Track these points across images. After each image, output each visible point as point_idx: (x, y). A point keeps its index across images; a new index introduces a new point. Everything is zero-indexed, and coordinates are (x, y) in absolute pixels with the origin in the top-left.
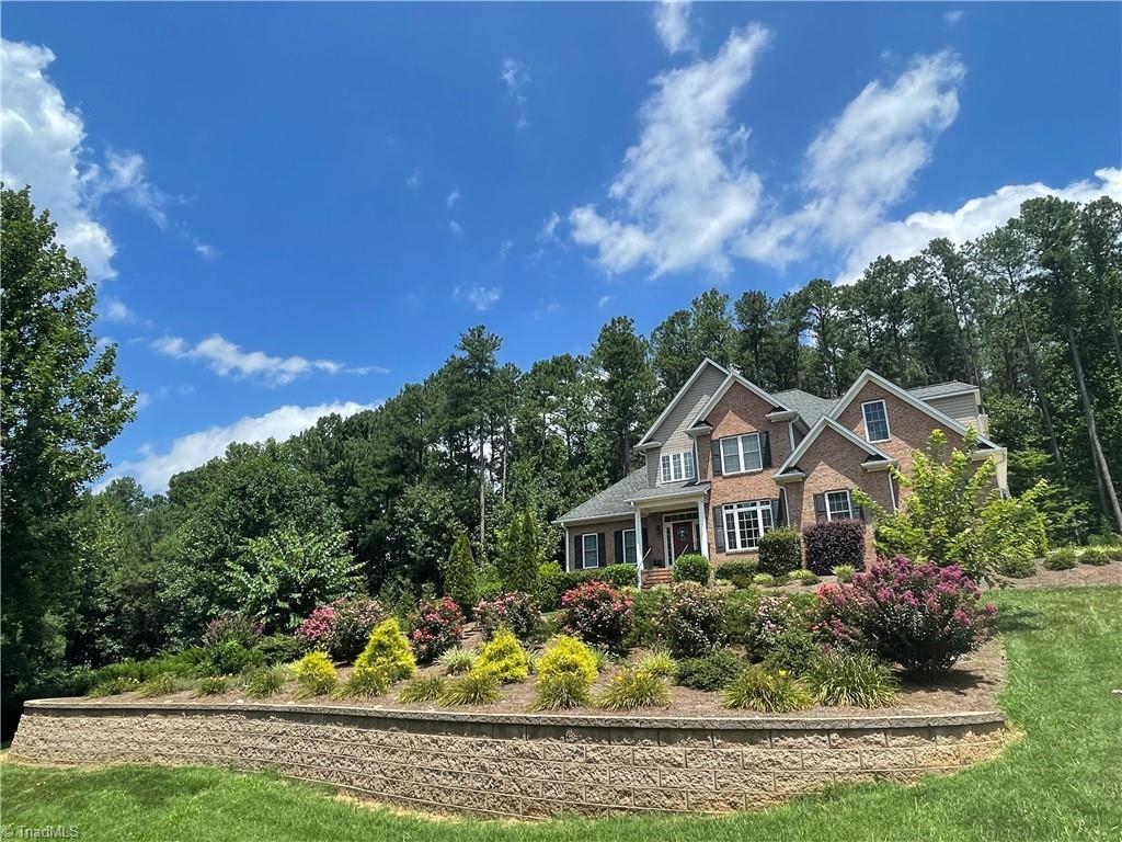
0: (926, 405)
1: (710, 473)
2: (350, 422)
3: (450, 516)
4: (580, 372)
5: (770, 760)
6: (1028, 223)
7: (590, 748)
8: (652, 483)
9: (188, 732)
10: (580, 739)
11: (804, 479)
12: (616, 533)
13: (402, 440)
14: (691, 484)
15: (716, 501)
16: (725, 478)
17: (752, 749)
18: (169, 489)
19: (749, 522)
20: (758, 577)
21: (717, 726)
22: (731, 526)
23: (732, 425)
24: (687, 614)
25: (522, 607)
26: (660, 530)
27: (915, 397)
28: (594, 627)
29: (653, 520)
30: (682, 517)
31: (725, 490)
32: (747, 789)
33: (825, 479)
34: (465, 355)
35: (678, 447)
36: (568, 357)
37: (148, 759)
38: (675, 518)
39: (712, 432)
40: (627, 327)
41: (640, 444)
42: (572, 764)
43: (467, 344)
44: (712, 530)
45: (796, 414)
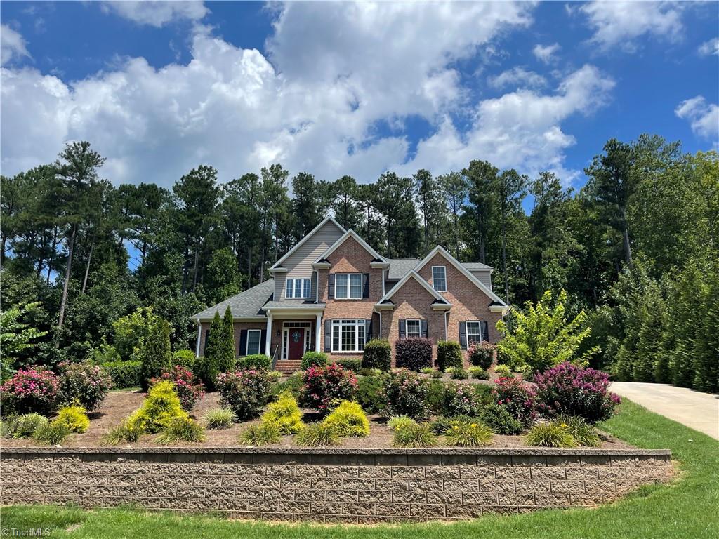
0: (470, 273)
1: (326, 296)
5: (612, 474)
8: (277, 297)
10: (489, 464)
11: (394, 309)
12: (242, 331)
14: (309, 302)
15: (328, 316)
16: (336, 301)
17: (601, 468)
19: (348, 332)
22: (336, 334)
23: (345, 266)
26: (280, 332)
27: (464, 268)
30: (297, 325)
31: (335, 309)
33: (406, 311)
38: (292, 325)
39: (330, 268)
41: (272, 268)
42: (486, 480)
43: (71, 155)
44: (323, 336)
45: (389, 266)
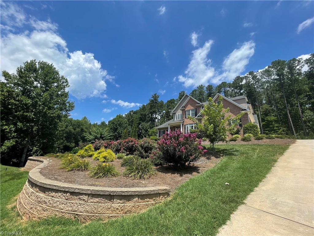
1: (184, 118)
2: (135, 112)
8: (174, 121)
11: (202, 118)
12: (167, 130)
14: (181, 120)
15: (185, 124)
16: (187, 119)
18: (108, 123)
19: (191, 128)
23: (190, 107)
29: (173, 128)
31: (187, 121)
34: (153, 99)
35: (179, 113)
36: (173, 99)
39: (185, 109)
40: (184, 93)
43: (153, 97)
44: (184, 130)
45: (202, 105)
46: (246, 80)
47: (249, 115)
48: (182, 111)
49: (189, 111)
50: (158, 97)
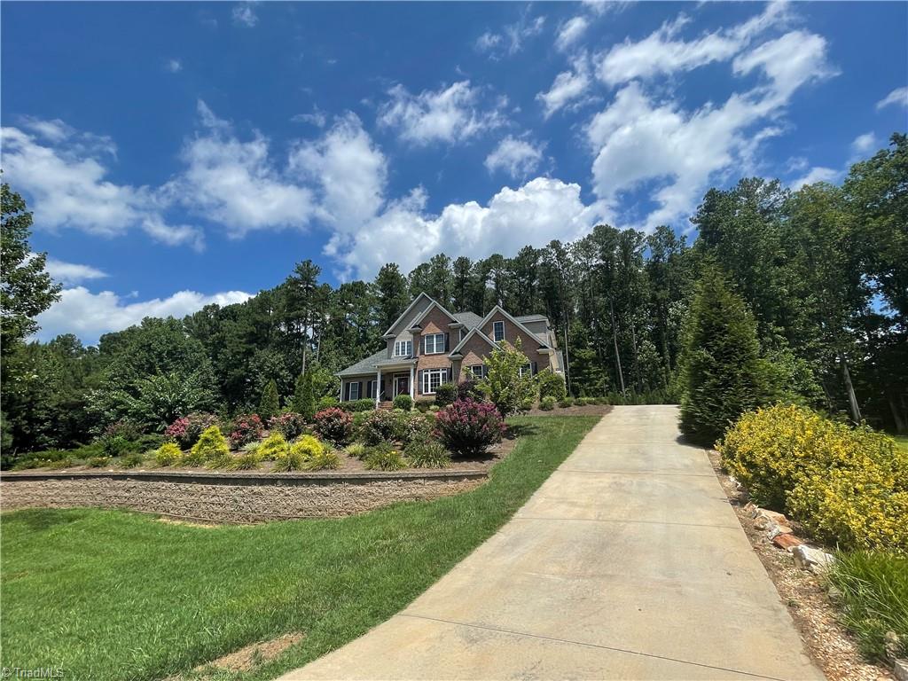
0: (522, 326)
1: (419, 352)
3: (283, 368)
4: (368, 292)
5: (369, 492)
6: (596, 237)
7: (287, 489)
8: (389, 356)
9: (73, 489)
10: (283, 485)
11: (462, 358)
12: (368, 382)
13: (256, 323)
14: (409, 358)
15: (420, 367)
16: (426, 356)
17: (362, 487)
18: (100, 343)
19: (435, 378)
20: (432, 407)
21: (347, 477)
22: (426, 381)
23: (432, 329)
24: (375, 425)
25: (295, 420)
26: (391, 381)
27: (517, 321)
28: (330, 431)
29: (388, 376)
30: (404, 375)
31: (426, 362)
32: (357, 506)
33: (472, 359)
34: (298, 276)
35: (404, 337)
36: (361, 283)
37: (46, 505)
38: (400, 375)
39: (421, 331)
40: (395, 269)
42: (278, 497)
43: (300, 270)
44: (416, 383)
45: (463, 325)
46: (545, 259)
47: (551, 358)
48: (412, 336)
49: (430, 337)
50: (317, 272)
